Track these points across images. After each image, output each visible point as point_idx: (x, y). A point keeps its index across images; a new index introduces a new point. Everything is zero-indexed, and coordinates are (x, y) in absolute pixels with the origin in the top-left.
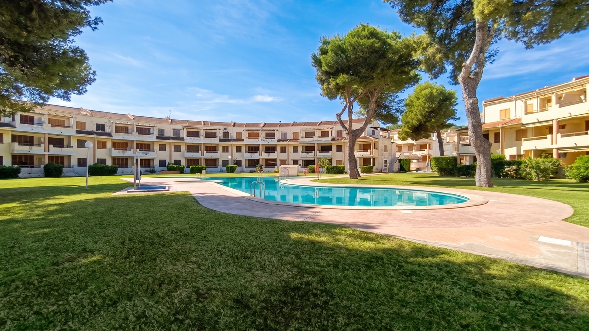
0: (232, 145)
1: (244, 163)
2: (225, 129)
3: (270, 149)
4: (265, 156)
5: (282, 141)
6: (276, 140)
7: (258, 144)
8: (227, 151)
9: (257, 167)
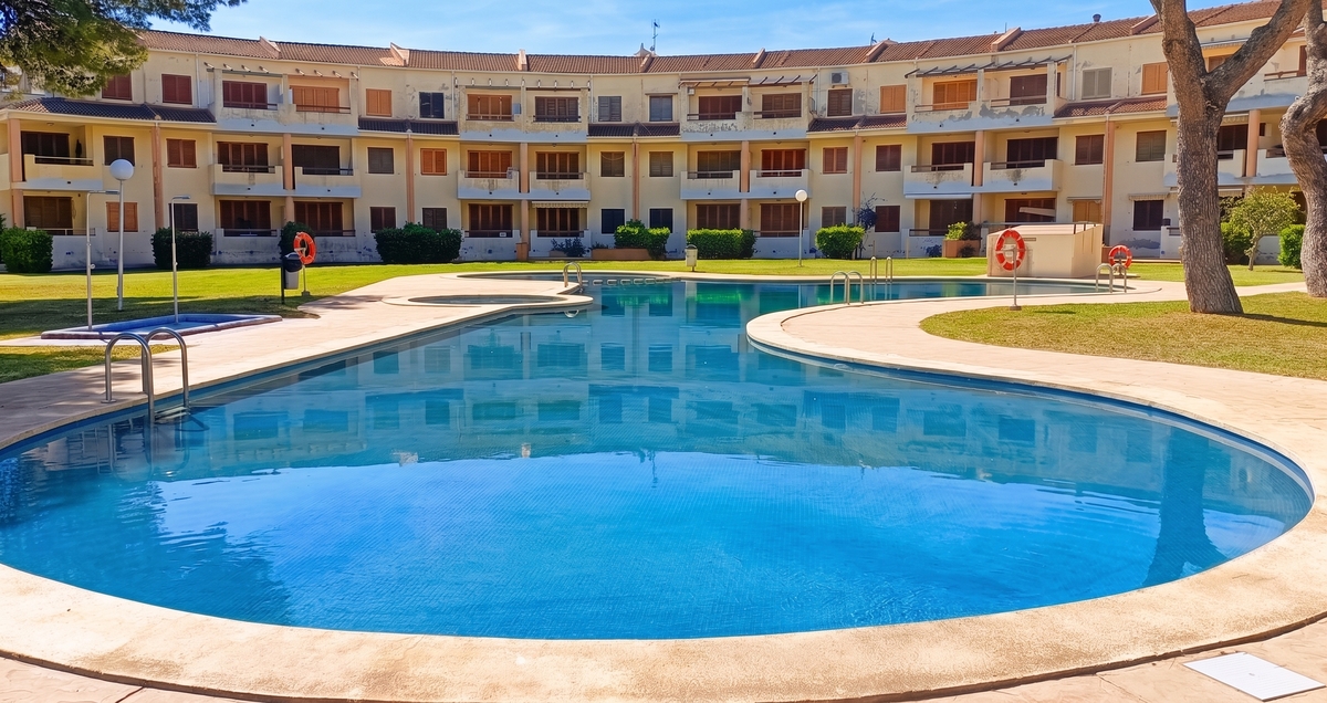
0: (862, 146)
1: (907, 217)
2: (836, 78)
3: (1029, 151)
4: (999, 181)
5: (1087, 107)
6: (1052, 103)
7: (974, 133)
8: (842, 168)
9: (955, 233)
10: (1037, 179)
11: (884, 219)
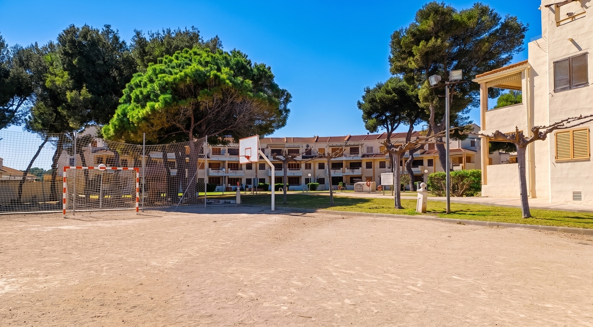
0: (315, 163)
1: (327, 181)
2: (308, 146)
3: (355, 165)
4: (348, 172)
5: (368, 156)
6: (360, 155)
7: (343, 161)
8: (310, 168)
9: (340, 184)
10: (357, 172)
11: (321, 181)
